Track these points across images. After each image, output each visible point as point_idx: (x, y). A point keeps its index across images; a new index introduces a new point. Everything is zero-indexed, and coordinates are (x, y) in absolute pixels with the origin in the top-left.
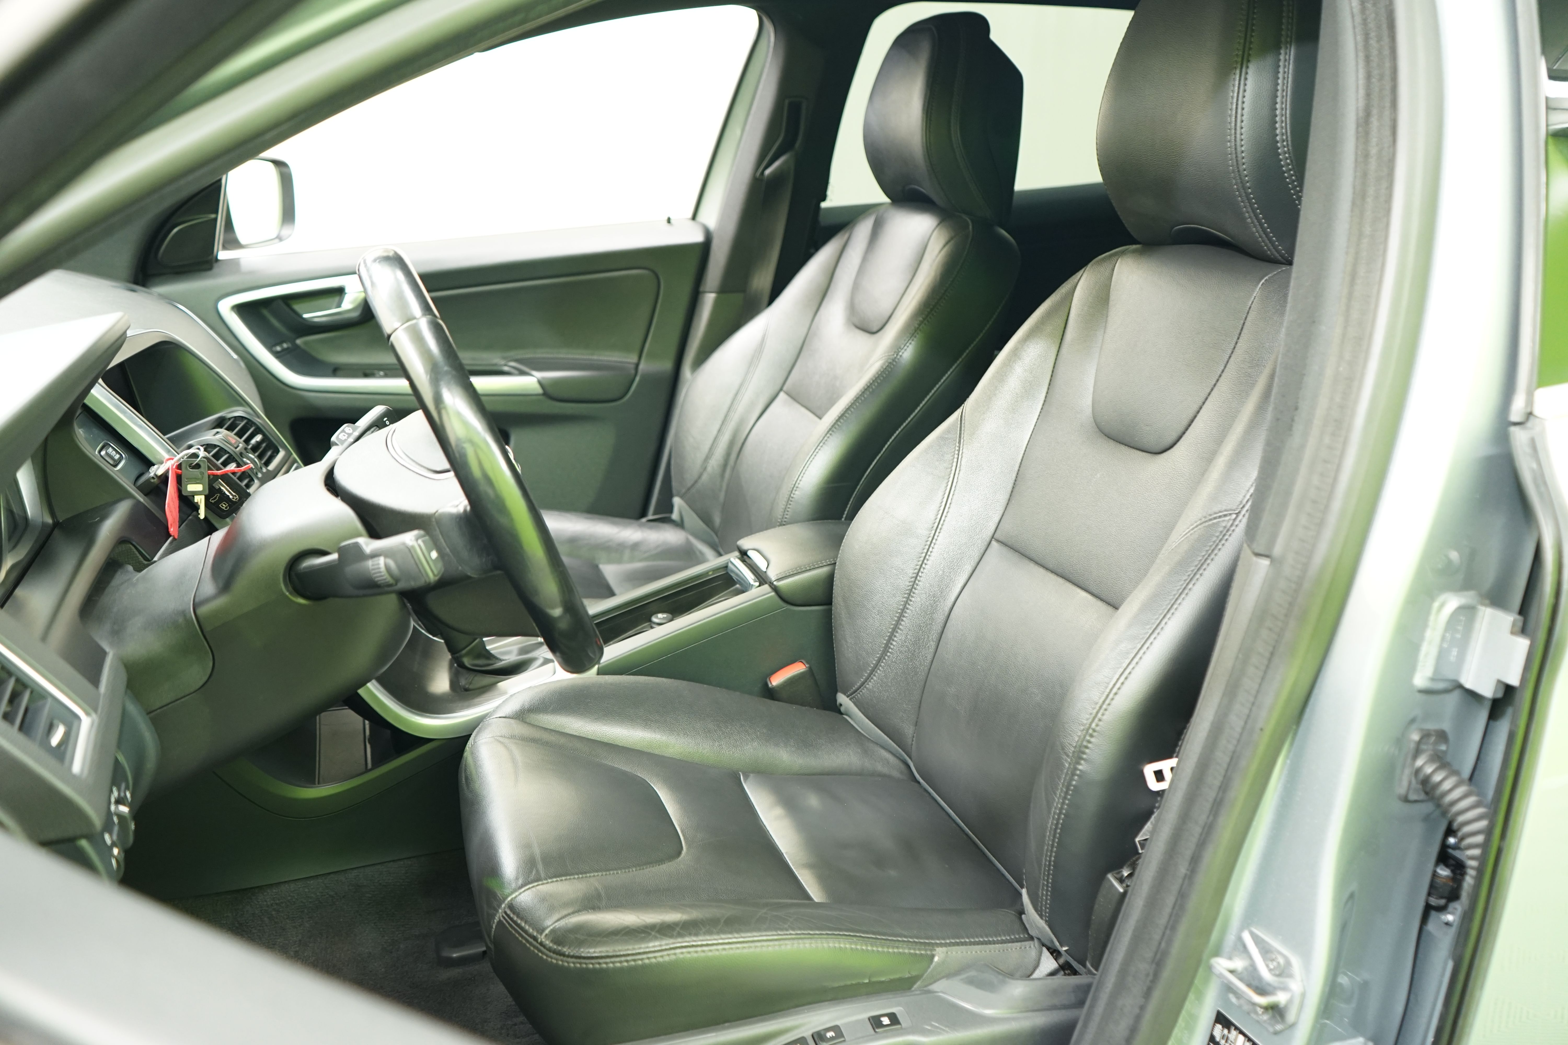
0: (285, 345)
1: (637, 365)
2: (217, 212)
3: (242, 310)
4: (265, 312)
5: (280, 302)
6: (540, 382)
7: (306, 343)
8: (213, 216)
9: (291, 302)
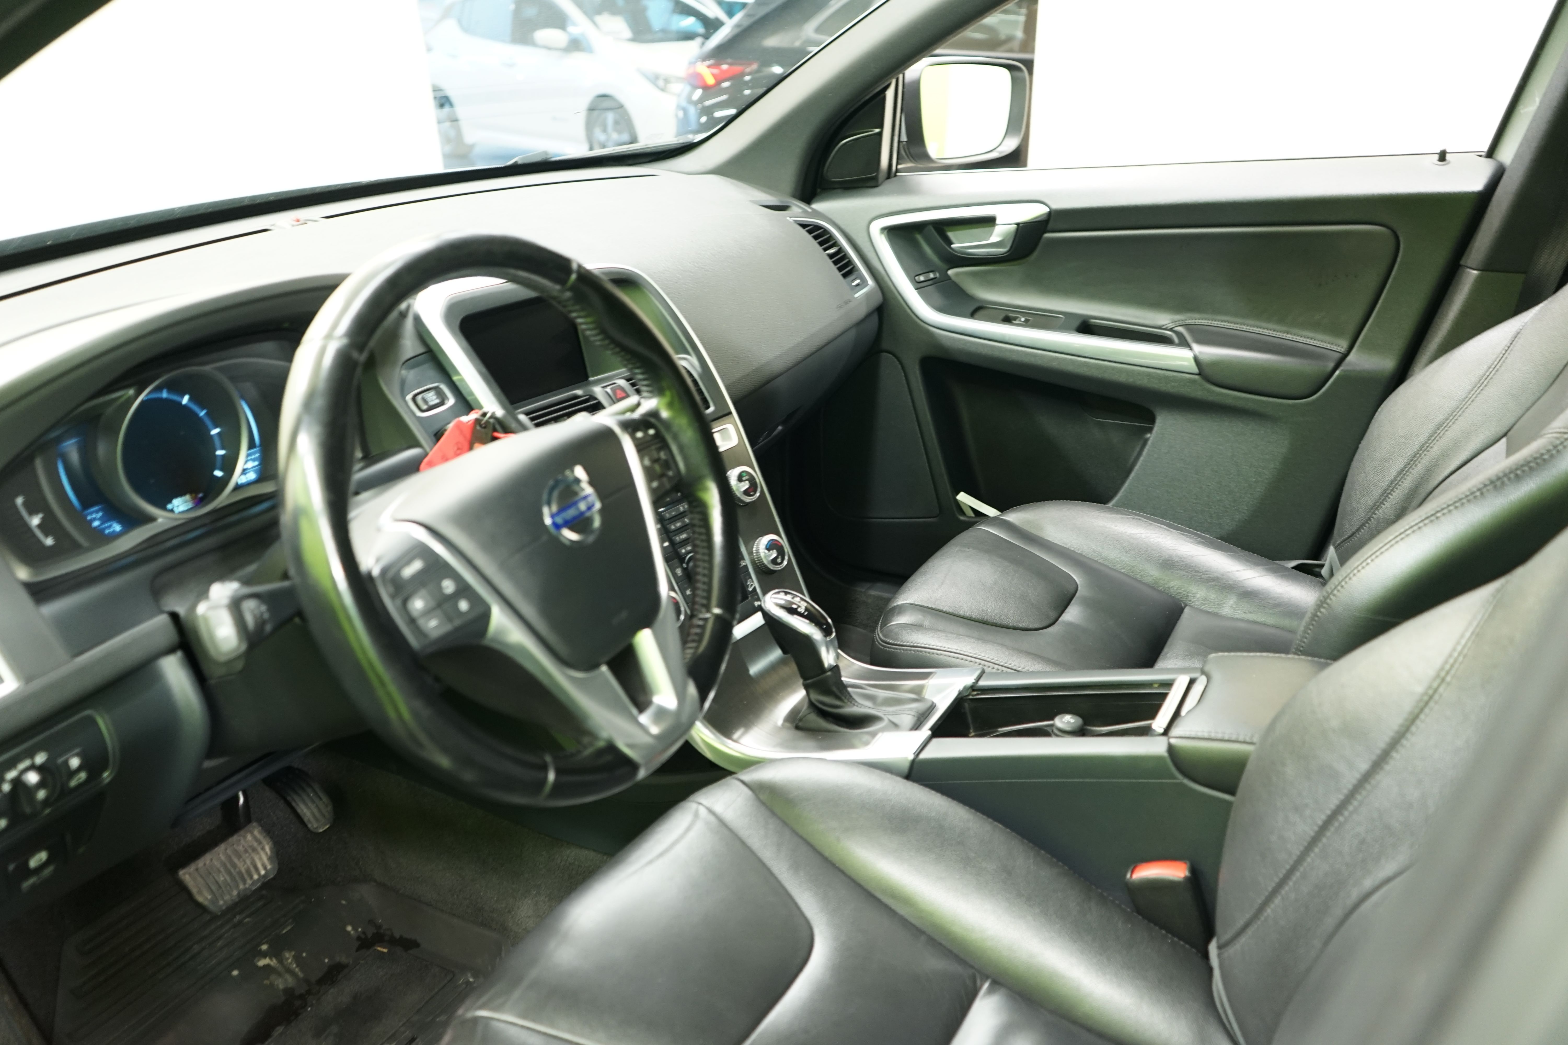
0: (932, 275)
1: (1345, 356)
2: (881, 126)
3: (893, 232)
4: (919, 237)
5: (931, 228)
6: (1196, 359)
7: (957, 274)
8: (877, 130)
9: (946, 228)
